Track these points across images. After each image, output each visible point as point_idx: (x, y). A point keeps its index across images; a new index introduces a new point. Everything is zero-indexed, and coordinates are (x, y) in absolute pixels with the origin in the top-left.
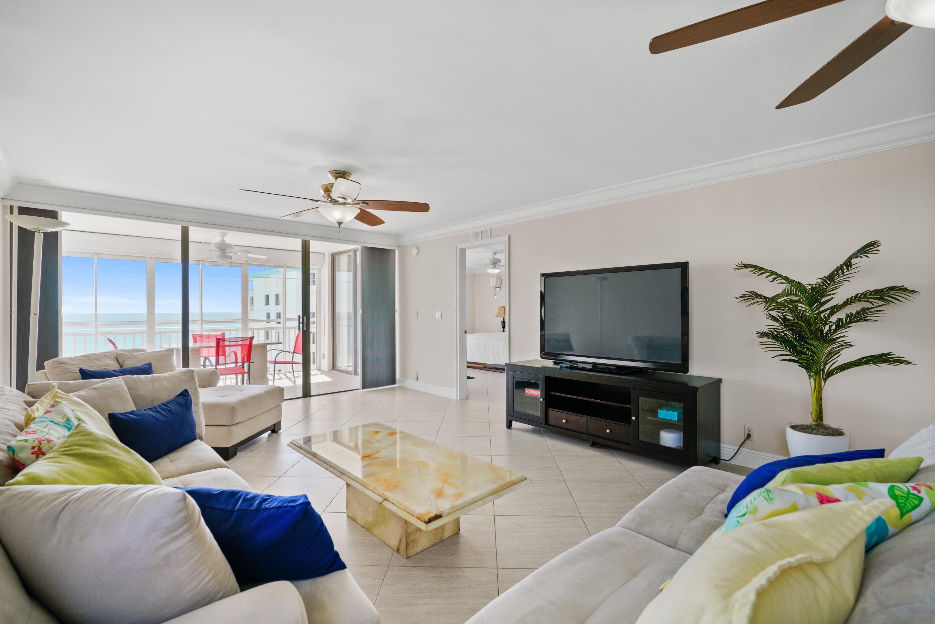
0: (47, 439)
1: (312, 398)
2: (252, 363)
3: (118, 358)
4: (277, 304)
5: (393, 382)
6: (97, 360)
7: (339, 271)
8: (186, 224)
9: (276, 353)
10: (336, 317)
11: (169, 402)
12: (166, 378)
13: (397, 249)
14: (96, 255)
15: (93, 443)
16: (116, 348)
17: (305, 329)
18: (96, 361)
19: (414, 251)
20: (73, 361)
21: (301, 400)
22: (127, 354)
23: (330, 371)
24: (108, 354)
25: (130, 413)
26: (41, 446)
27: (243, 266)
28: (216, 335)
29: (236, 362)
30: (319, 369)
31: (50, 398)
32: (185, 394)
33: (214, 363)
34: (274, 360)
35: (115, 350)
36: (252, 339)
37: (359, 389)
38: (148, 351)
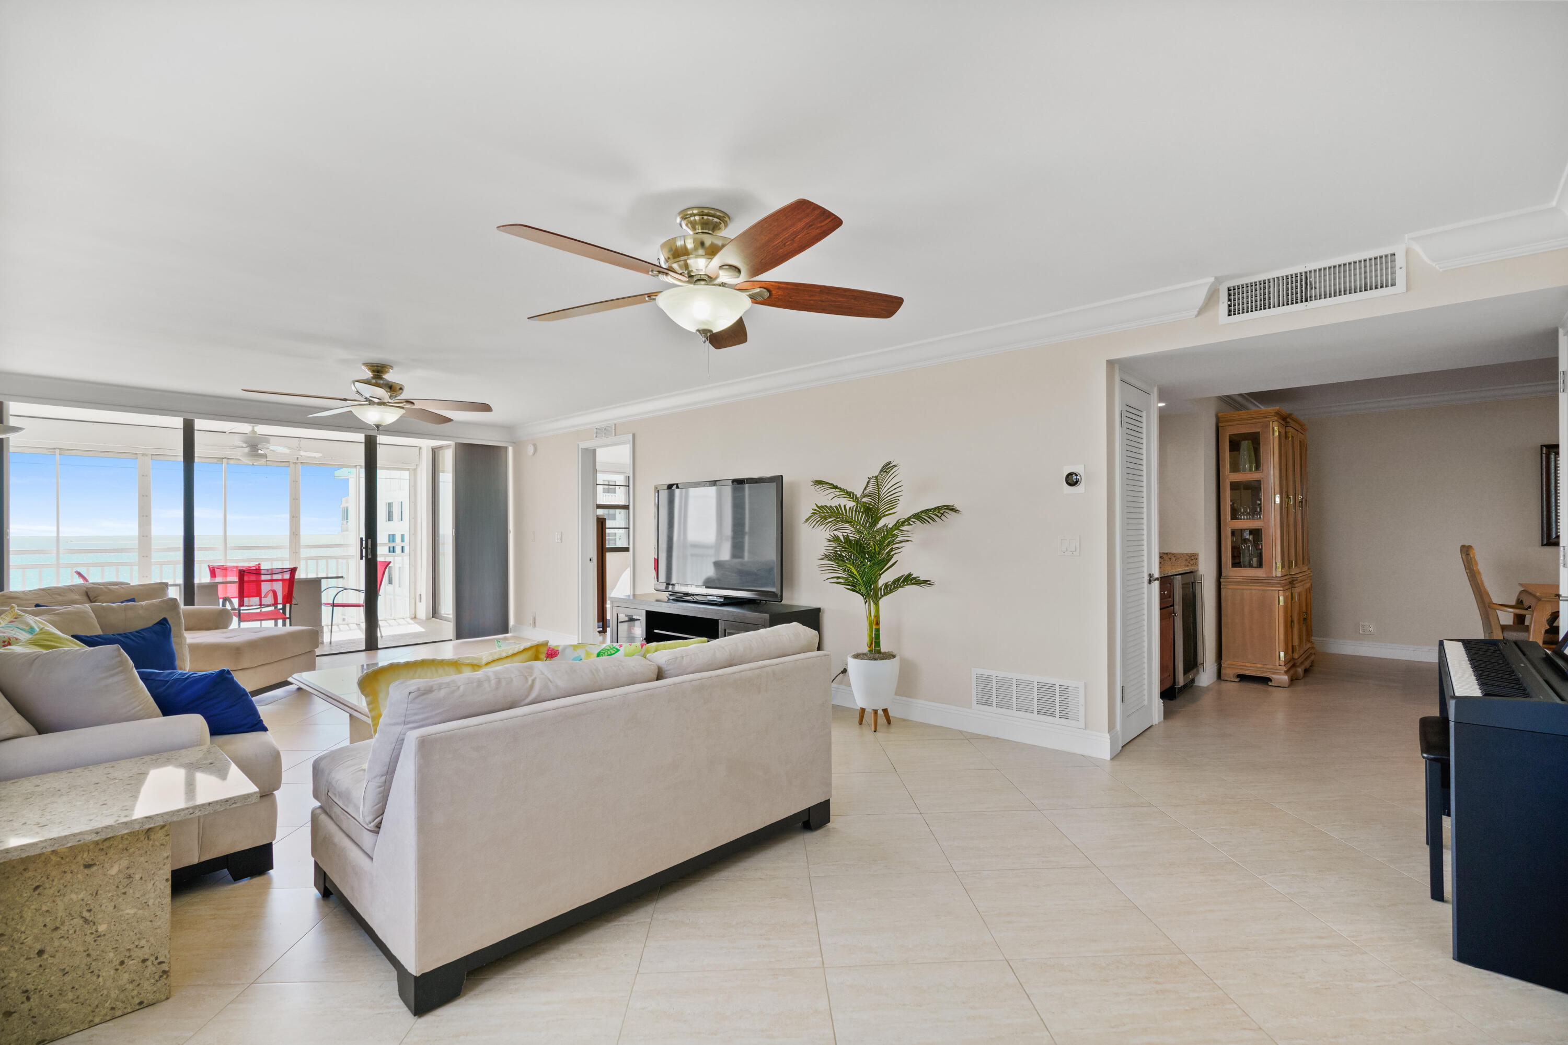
0: (15, 638)
1: (380, 652)
2: (295, 604)
3: (89, 593)
4: (389, 520)
5: (505, 629)
6: (59, 594)
7: (443, 472)
8: (189, 417)
9: (335, 591)
10: (438, 540)
11: (143, 630)
12: (142, 606)
13: (511, 446)
14: (57, 451)
15: (56, 640)
16: (87, 581)
17: (370, 557)
18: (58, 596)
19: (531, 450)
20: (26, 595)
21: (363, 653)
22: (101, 588)
23: (430, 619)
24: (74, 588)
25: (96, 636)
26: (10, 642)
27: (292, 466)
28: (237, 567)
29: (276, 603)
30: (413, 616)
31: (10, 617)
32: (164, 623)
33: (236, 606)
34: (332, 602)
35: (85, 583)
36: (293, 571)
37: (451, 640)
38: (131, 585)
